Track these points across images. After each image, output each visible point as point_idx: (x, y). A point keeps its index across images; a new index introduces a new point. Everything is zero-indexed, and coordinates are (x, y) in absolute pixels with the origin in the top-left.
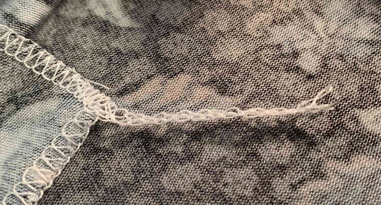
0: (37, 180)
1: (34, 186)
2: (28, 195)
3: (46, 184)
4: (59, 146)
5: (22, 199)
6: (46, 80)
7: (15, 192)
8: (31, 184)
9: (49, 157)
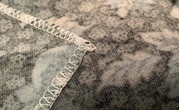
0: (58, 83)
1: (57, 87)
2: (55, 91)
3: (63, 85)
4: (68, 67)
5: (52, 94)
6: (61, 39)
7: (48, 90)
8: (56, 86)
9: (64, 72)
